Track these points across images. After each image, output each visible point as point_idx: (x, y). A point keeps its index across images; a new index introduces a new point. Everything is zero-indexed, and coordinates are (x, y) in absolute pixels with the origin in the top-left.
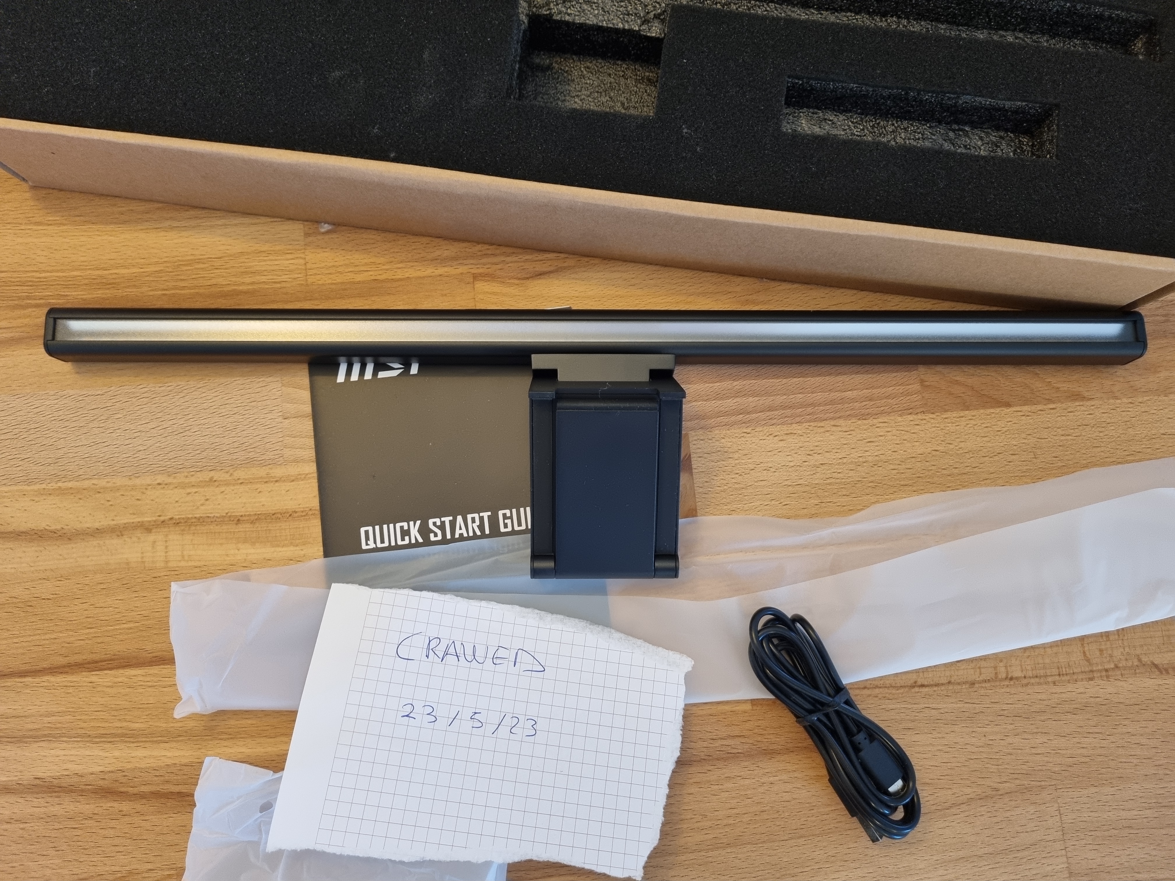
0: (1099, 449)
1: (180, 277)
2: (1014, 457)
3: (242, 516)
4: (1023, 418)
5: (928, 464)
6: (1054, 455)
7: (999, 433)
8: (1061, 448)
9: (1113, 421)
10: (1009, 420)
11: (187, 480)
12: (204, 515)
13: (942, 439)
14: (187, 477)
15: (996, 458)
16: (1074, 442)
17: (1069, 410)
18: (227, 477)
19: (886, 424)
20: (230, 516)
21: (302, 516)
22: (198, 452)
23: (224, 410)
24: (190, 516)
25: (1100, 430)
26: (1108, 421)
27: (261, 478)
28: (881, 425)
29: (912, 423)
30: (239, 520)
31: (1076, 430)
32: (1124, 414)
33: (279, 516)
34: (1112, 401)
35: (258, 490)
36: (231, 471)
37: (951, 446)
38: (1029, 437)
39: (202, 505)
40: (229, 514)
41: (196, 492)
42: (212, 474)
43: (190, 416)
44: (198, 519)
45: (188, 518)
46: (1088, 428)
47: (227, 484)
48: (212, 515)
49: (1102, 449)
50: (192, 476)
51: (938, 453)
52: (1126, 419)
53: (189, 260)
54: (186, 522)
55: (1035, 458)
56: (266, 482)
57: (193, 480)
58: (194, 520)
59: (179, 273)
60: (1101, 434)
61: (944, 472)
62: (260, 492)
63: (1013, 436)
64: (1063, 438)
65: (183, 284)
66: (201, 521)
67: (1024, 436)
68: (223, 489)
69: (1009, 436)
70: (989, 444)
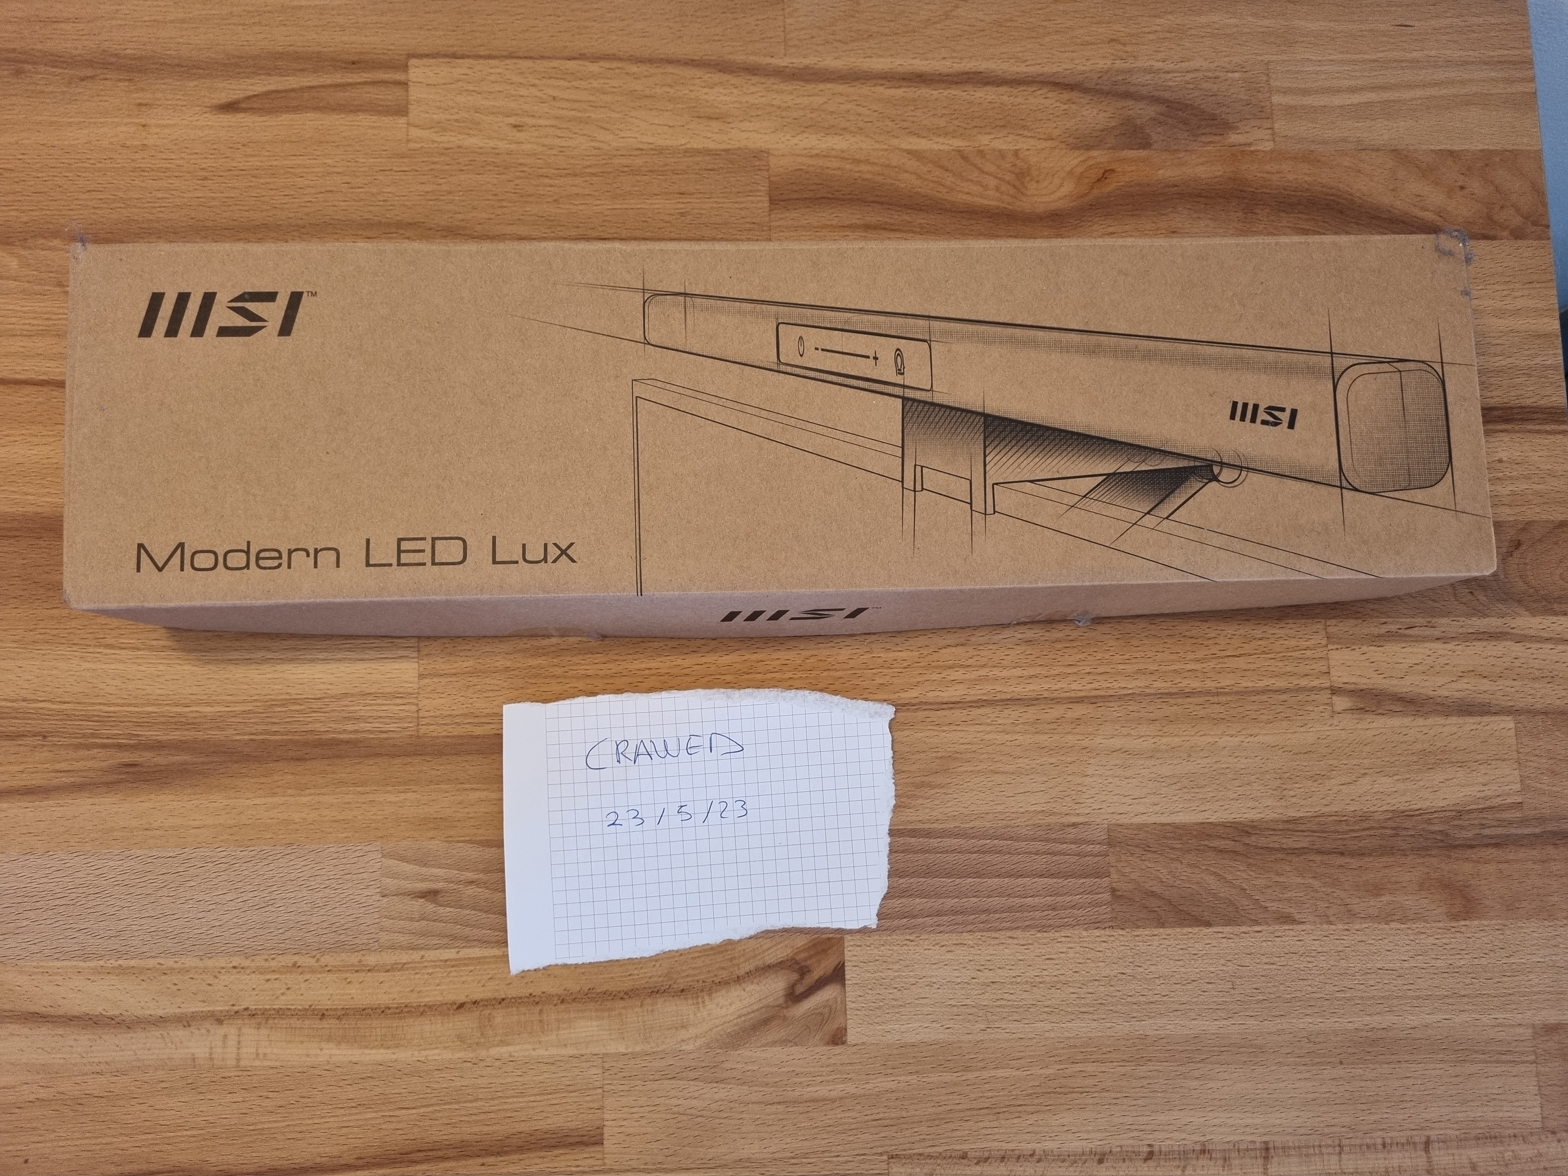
0: (1305, 983)
1: (269, 720)
2: (1210, 986)
3: (327, 1010)
4: (1224, 940)
5: (1112, 988)
6: (1254, 986)
7: (1196, 957)
8: (1263, 978)
9: (1325, 949)
10: (1207, 942)
11: (266, 964)
12: (284, 1007)
13: (1131, 960)
14: (266, 960)
15: (1189, 987)
16: (1279, 972)
17: (1276, 935)
18: (312, 962)
19: (1068, 939)
20: (314, 1010)
21: (395, 1013)
22: (281, 931)
23: (313, 883)
24: (268, 1007)
25: (1308, 959)
26: (1319, 949)
27: (352, 965)
28: (1063, 939)
29: (1098, 939)
30: (323, 1015)
31: (1283, 959)
32: (1338, 942)
33: (370, 1011)
34: (1325, 926)
35: (348, 980)
36: (318, 956)
37: (1140, 970)
38: (1229, 964)
39: (283, 994)
40: (313, 1007)
41: (276, 979)
42: (296, 958)
43: (274, 888)
44: (278, 1011)
45: (266, 1010)
46: (1295, 957)
47: (312, 971)
48: (293, 1007)
49: (1310, 982)
50: (273, 959)
51: (1124, 976)
52: (1339, 949)
53: (282, 700)
54: (263, 1014)
55: (1233, 989)
56: (357, 971)
57: (273, 964)
58: (273, 1012)
59: (269, 715)
60: (1310, 965)
61: (1129, 999)
62: (350, 982)
63: (1211, 962)
64: (1267, 967)
65: (275, 728)
66: (281, 1013)
67: (1223, 961)
68: (307, 976)
69: (1206, 961)
70: (1183, 969)
